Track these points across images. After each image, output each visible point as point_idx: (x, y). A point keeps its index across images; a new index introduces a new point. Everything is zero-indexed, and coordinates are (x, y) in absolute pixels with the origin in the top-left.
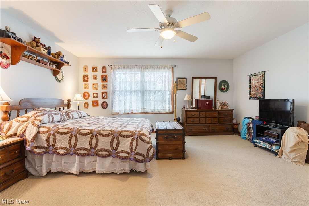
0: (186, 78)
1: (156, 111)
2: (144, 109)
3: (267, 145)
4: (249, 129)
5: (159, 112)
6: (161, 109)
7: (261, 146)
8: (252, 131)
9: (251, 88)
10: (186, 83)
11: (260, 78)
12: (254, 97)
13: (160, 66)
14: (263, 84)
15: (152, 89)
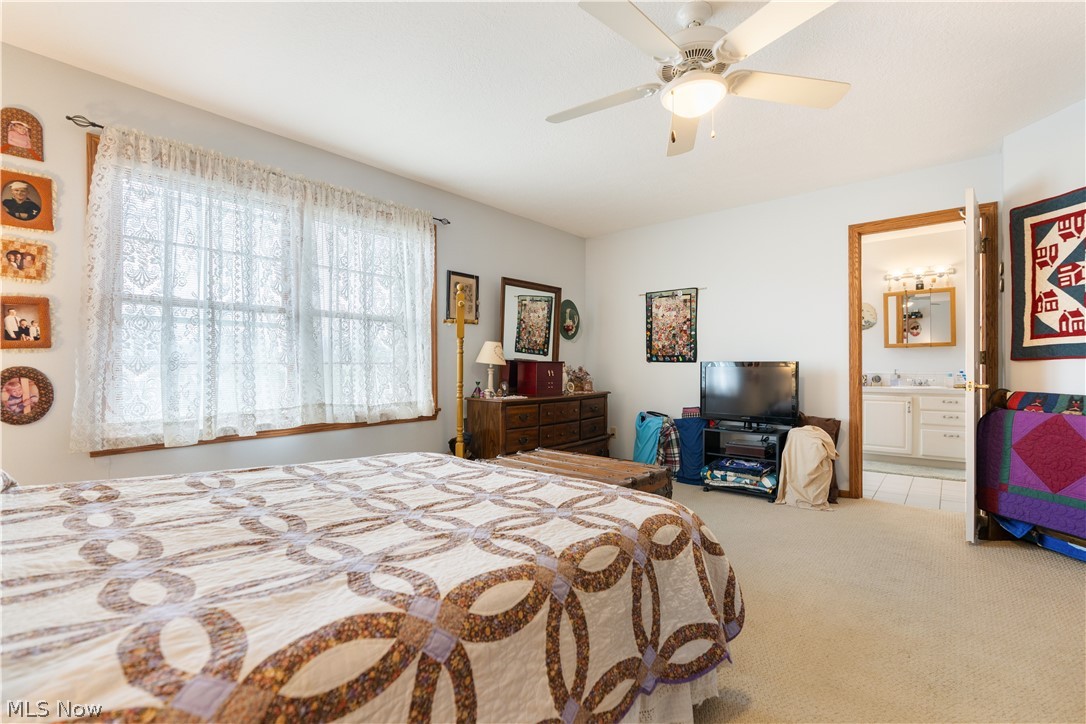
0: (477, 278)
1: (372, 413)
2: (322, 405)
3: (746, 481)
4: (666, 445)
5: (384, 419)
6: (396, 404)
7: (732, 485)
8: (676, 450)
9: (653, 331)
10: (477, 298)
11: (682, 304)
12: (664, 357)
13: (389, 207)
14: (692, 322)
15: (357, 307)
